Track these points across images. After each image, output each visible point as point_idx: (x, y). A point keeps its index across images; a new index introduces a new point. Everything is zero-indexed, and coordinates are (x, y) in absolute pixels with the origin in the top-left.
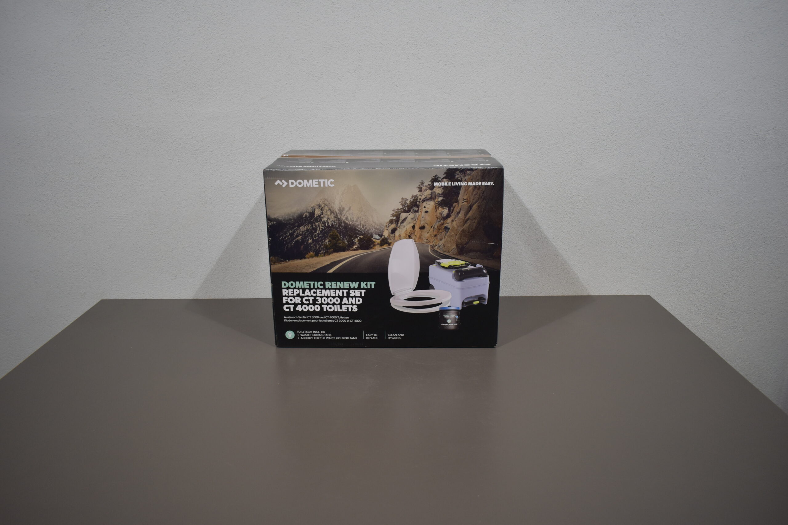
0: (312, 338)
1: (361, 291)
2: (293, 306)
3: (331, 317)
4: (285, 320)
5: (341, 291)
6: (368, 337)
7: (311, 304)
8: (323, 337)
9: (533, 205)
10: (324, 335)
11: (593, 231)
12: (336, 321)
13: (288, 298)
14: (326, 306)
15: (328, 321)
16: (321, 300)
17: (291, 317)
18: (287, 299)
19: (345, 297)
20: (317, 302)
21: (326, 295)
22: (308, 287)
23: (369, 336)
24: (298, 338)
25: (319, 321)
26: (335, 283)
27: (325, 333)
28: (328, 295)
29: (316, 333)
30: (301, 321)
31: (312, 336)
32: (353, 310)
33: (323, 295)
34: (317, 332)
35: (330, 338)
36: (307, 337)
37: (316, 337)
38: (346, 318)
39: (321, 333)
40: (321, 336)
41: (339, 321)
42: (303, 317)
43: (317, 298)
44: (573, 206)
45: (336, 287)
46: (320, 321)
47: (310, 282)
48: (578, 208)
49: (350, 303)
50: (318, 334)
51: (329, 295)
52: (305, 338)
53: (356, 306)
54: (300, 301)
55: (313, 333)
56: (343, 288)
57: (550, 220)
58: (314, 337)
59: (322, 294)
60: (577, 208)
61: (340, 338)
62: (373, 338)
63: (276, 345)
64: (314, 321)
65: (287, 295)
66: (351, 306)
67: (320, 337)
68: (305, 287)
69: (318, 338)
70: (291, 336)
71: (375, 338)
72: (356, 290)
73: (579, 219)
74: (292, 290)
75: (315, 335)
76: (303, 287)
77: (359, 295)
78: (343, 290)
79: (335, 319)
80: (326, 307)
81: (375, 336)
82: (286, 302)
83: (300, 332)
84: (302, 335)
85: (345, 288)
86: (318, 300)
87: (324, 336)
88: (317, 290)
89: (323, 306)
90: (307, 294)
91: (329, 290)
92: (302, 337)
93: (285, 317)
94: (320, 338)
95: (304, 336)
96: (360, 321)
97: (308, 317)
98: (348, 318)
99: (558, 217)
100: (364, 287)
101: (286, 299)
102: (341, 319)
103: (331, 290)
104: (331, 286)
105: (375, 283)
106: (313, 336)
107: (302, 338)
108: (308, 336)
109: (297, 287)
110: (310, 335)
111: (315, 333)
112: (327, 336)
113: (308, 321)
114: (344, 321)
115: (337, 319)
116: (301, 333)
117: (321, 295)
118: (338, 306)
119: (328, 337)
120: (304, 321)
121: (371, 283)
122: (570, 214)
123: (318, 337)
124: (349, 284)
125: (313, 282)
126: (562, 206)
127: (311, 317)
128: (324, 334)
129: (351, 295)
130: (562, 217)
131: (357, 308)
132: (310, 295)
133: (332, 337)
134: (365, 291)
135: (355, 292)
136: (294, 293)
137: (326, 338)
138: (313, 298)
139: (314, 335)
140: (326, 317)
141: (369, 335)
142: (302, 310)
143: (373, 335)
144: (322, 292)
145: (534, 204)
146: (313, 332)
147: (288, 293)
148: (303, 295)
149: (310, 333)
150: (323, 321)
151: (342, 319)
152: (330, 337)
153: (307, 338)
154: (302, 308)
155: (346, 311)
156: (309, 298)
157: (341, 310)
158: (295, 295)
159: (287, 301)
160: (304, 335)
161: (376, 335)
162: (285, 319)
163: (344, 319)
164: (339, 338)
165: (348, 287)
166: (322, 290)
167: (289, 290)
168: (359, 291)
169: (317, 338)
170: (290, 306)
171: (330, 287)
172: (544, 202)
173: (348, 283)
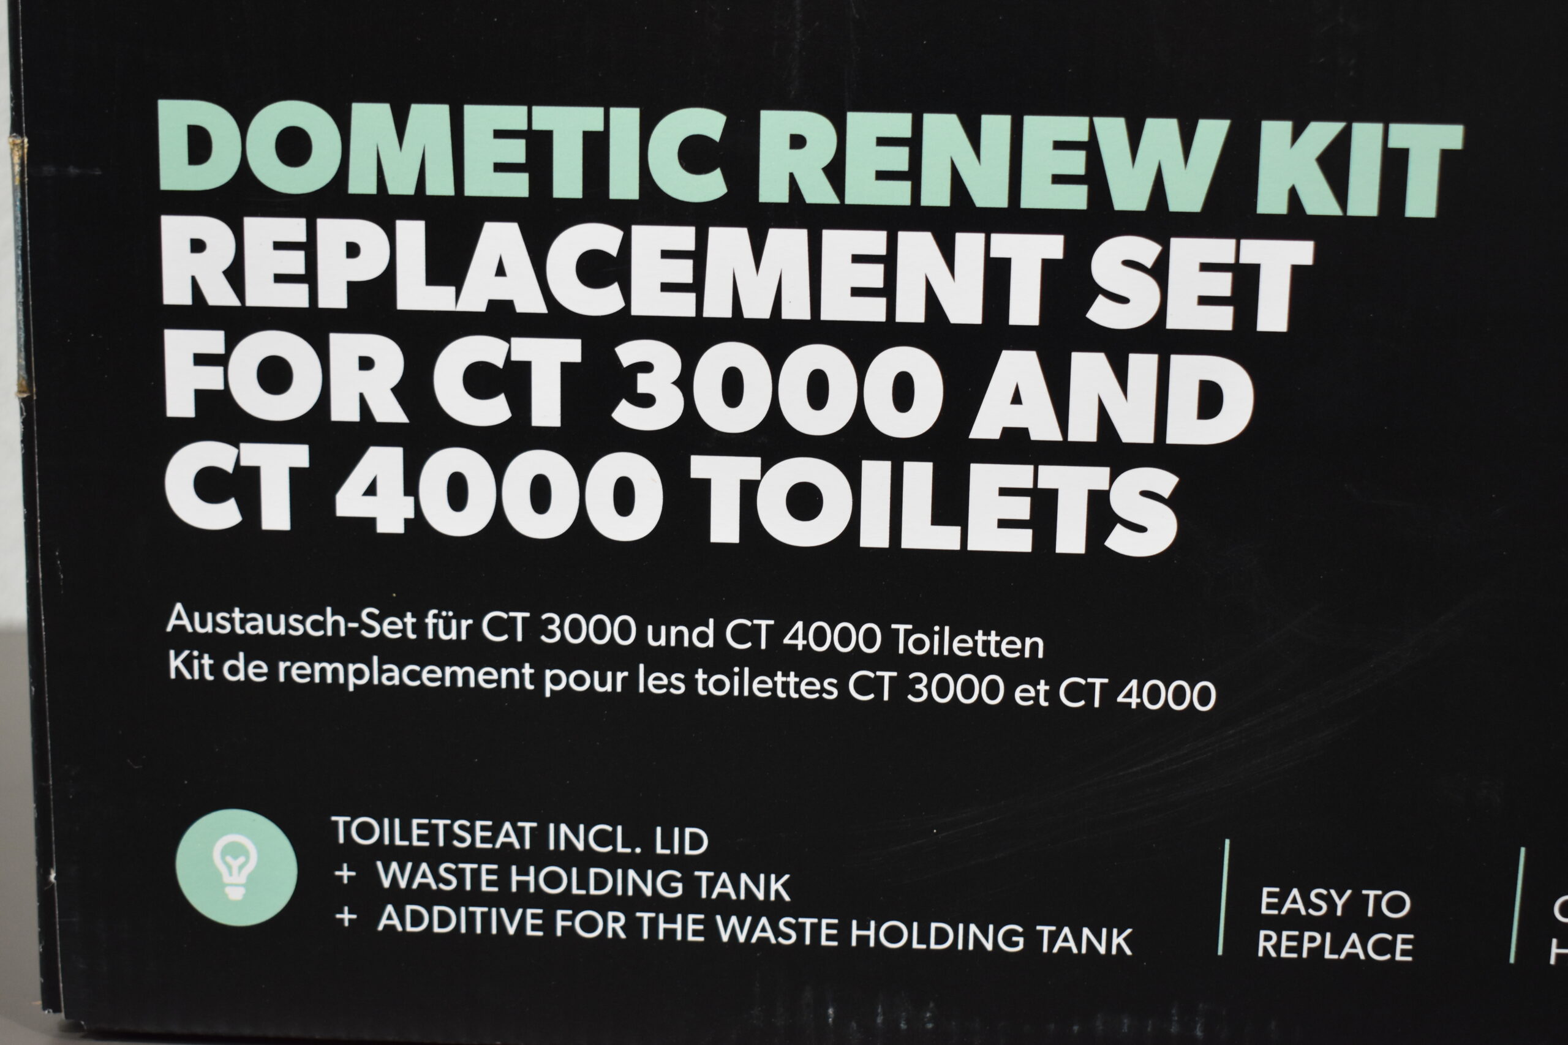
0: (531, 917)
1: (1253, 250)
2: (299, 455)
3: (798, 637)
4: (175, 663)
5: (969, 244)
6: (1278, 924)
7: (544, 439)
8: (670, 909)
10: (692, 885)
12: (863, 685)
13: (231, 344)
14: (749, 466)
15: (758, 687)
16: (685, 383)
17: (259, 624)
18: (221, 360)
19: (1022, 338)
20: (626, 414)
21: (757, 308)
22: (518, 186)
23: (1294, 920)
24: (346, 916)
25: (631, 683)
26: (899, 124)
27: (701, 862)
28: (787, 314)
29: (583, 860)
30: (396, 676)
31: (524, 898)
32: (1120, 541)
33: (718, 307)
34: (603, 838)
35: (764, 930)
36: (457, 899)
37: (576, 904)
38: (1010, 647)
39: (647, 863)
40: (656, 903)
41: (903, 686)
42: (420, 627)
43: (629, 353)
45: (898, 194)
46: (652, 683)
47: (545, 117)
49: (1084, 430)
50: (613, 862)
51: (796, 309)
52: (431, 919)
53: (1165, 482)
54: (397, 391)
55: (539, 855)
56: (1001, 201)
58: (550, 905)
59: (697, 286)
61: (910, 936)
62: (1353, 945)
63: (50, 1001)
64: (568, 680)
65: (220, 295)
66: (1097, 477)
67: (632, 904)
68: (472, 189)
69: (614, 924)
70: (251, 883)
71: (1383, 947)
72: (1176, 243)
74: (294, 228)
75: (569, 880)
76: (440, 185)
77: (1222, 319)
78: (1004, 244)
79: (858, 659)
80: (749, 490)
81: (1381, 923)
82: (201, 396)
83: (365, 831)
84: (389, 875)
85: (1028, 201)
86: (644, 383)
87: (690, 902)
88: (640, 233)
89: (701, 466)
90: (501, 291)
91: (801, 236)
92: (399, 897)
93: (178, 617)
94: (633, 926)
95: (426, 897)
96: (1192, 696)
97: (497, 626)
98: (1034, 645)
100: (1293, 196)
101: (201, 360)
102: (932, 664)
103: (829, 236)
104: (835, 172)
105: (1452, 136)
106: (539, 899)
107: (389, 916)
108: (476, 897)
109: (362, 183)
110: (503, 879)
111: (569, 858)
112: (725, 906)
113: (484, 678)
114: (980, 689)
115: (888, 657)
116: (387, 853)
117: (682, 306)
118: (909, 467)
119: (749, 908)
120: (430, 676)
121: (1402, 134)
123: (604, 904)
124: (1091, 147)
125: (591, 118)
127: (536, 627)
128: (686, 865)
129: (1102, 313)
131: (1170, 502)
132: (539, 306)
133: (796, 909)
134: (1303, 252)
135: (1160, 271)
136: (310, 277)
137: (710, 930)
138: (571, 350)
139: (553, 880)
140: (740, 634)
141: (1294, 901)
142: (417, 524)
143: (1357, 904)
144: (699, 256)
146: (539, 836)
147: (235, 275)
148: (441, 299)
149: (505, 857)
150: (690, 683)
151: (955, 665)
152: (773, 910)
153: (458, 920)
154: (411, 487)
155: (1021, 541)
156: (523, 348)
157: (947, 538)
158: (333, 297)
159: (211, 378)
160: (424, 876)
161: (1396, 904)
162: (182, 639)
163: (980, 666)
164: (894, 935)
165: (1076, 198)
166: (702, 240)
167: (251, 224)
168: (1221, 249)
169: (589, 924)
170: (253, 454)
171: (818, 192)
173: (1075, 127)
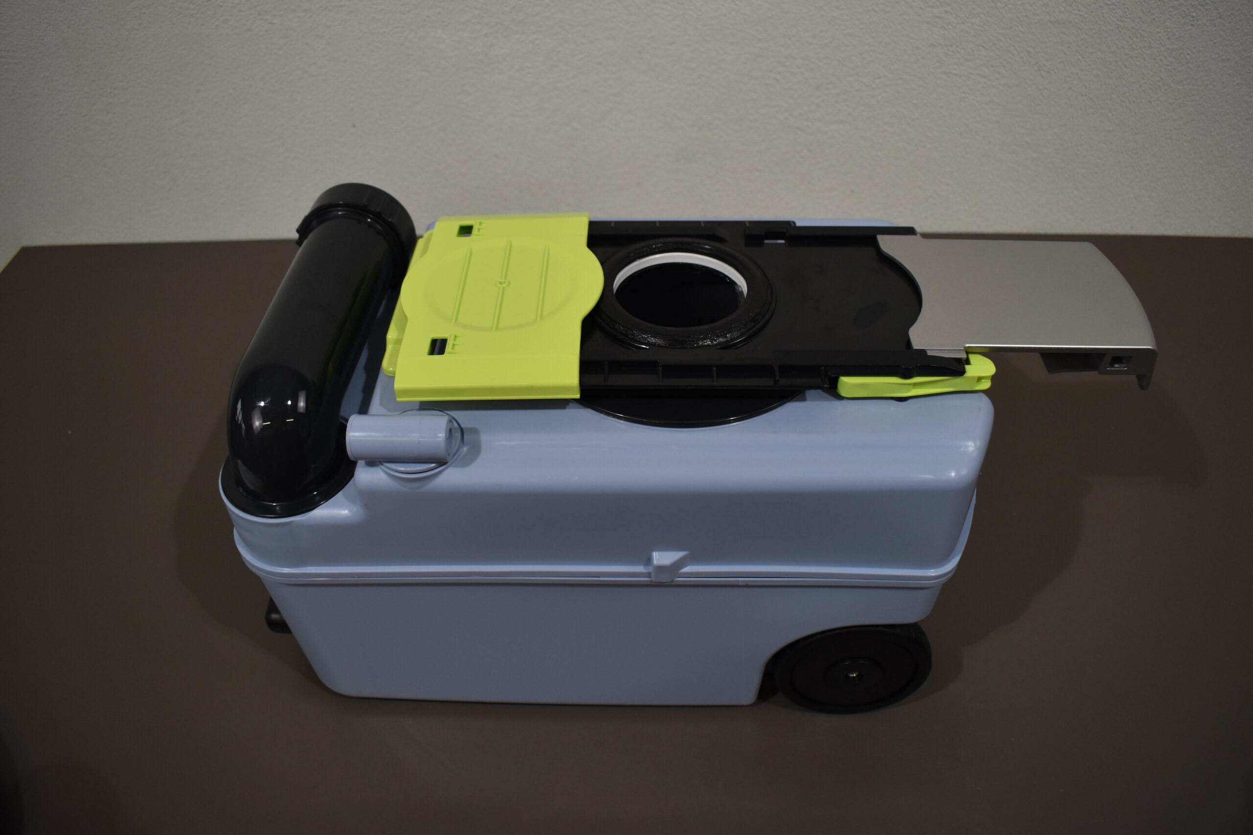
9: (1077, 12)
11: (1215, 86)
44: (1183, 18)
48: (1193, 23)
57: (1112, 53)
60: (1192, 25)
73: (1189, 52)
99: (1134, 46)
122: (1169, 39)
126: (1154, 17)
130: (1144, 47)
145: (1079, 10)
172: (1107, 4)
